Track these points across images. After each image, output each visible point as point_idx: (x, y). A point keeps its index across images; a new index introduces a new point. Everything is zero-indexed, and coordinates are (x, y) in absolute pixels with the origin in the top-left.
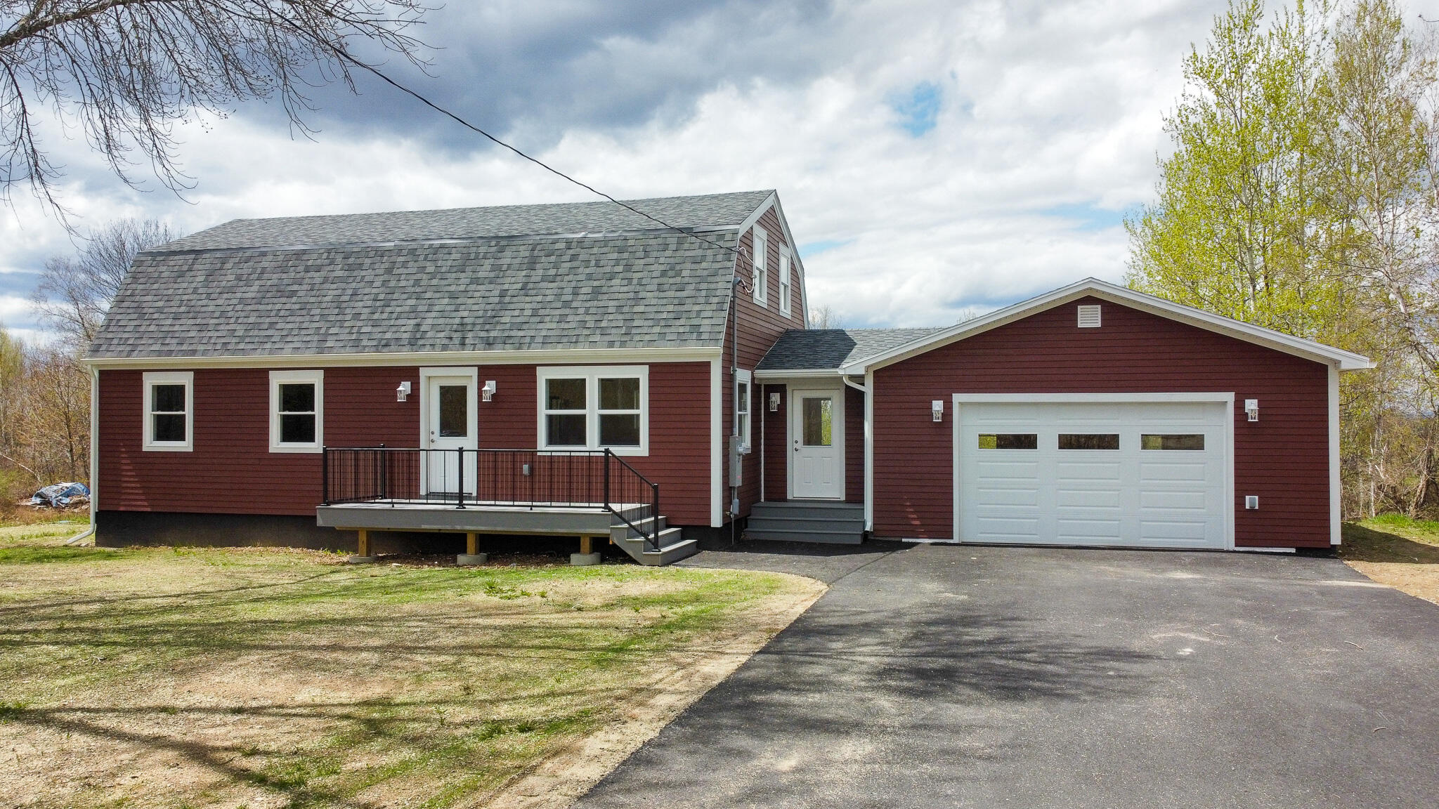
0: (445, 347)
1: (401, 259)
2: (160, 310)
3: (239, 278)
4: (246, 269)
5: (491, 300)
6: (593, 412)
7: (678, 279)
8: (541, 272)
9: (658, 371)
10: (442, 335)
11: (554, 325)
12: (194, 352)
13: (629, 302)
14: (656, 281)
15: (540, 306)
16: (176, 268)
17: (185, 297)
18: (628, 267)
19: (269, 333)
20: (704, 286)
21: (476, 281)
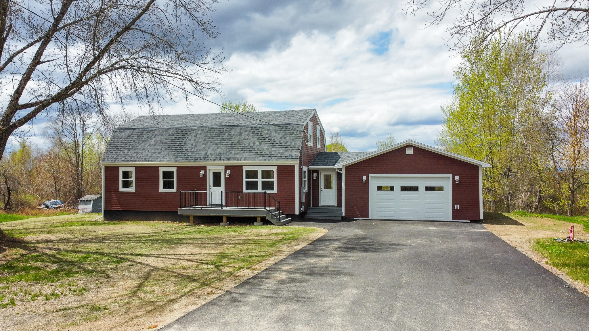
0: (214, 160)
1: (199, 132)
2: (123, 147)
3: (148, 137)
4: (150, 135)
5: (228, 145)
6: (260, 180)
7: (285, 140)
8: (243, 137)
9: (280, 168)
10: (213, 156)
11: (248, 154)
12: (135, 161)
13: (271, 147)
14: (279, 140)
15: (243, 148)
16: (127, 134)
17: (131, 143)
18: (270, 136)
19: (159, 155)
20: (293, 142)
21: (223, 139)
